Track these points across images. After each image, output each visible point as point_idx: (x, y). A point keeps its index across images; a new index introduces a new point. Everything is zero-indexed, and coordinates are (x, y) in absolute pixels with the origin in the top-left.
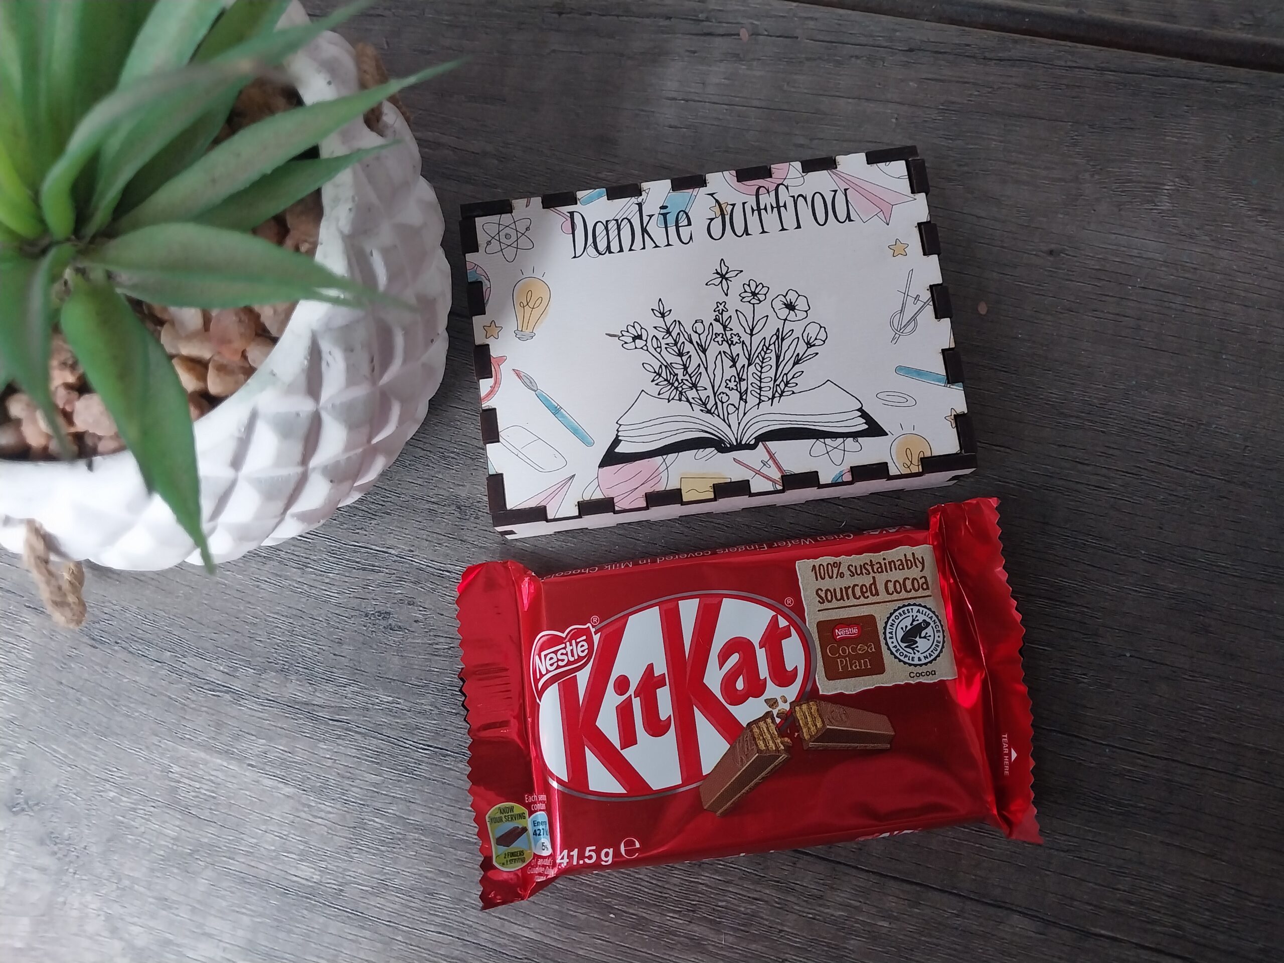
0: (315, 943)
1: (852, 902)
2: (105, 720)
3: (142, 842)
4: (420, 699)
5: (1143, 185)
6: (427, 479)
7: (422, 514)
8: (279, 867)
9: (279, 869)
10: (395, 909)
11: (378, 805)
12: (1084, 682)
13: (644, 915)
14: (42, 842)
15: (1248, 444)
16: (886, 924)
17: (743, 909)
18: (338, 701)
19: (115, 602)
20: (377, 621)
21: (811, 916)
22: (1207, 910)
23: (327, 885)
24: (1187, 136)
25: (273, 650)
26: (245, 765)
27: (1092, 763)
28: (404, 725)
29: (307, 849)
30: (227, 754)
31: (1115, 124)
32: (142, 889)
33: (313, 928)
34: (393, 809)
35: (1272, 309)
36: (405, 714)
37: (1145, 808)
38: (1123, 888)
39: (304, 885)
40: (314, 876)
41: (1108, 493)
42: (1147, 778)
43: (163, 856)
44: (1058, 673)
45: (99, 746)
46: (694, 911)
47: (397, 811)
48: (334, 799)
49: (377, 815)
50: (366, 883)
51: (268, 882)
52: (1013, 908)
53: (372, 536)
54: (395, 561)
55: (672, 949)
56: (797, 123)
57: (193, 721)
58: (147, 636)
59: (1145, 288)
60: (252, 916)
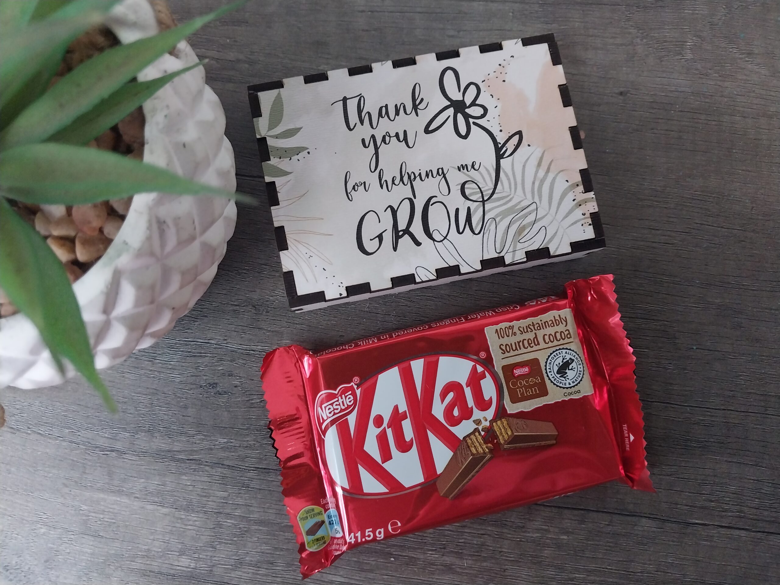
1: (543, 527)
2: (29, 481)
3: (69, 559)
4: (245, 438)
5: (674, 43)
7: (229, 314)
8: (166, 562)
10: (249, 577)
11: (228, 511)
12: (670, 369)
13: (413, 555)
15: (754, 205)
16: (565, 537)
17: (475, 542)
18: (190, 446)
20: (209, 390)
21: (518, 540)
22: (756, 498)
23: (201, 569)
24: (697, 9)
25: (141, 419)
26: (133, 498)
27: (679, 418)
28: (238, 456)
29: (184, 547)
30: (120, 492)
34: (238, 513)
35: (760, 117)
36: (237, 449)
37: (714, 442)
38: (706, 493)
40: (191, 564)
41: (673, 247)
42: (713, 423)
43: (85, 566)
44: (654, 365)
45: (29, 500)
46: (444, 548)
47: (241, 513)
48: (197, 512)
49: (229, 518)
50: (227, 563)
51: (160, 573)
52: (642, 515)
53: (197, 333)
54: (215, 348)
55: (433, 574)
56: (448, 21)
57: (92, 474)
58: (50, 421)
59: (681, 111)
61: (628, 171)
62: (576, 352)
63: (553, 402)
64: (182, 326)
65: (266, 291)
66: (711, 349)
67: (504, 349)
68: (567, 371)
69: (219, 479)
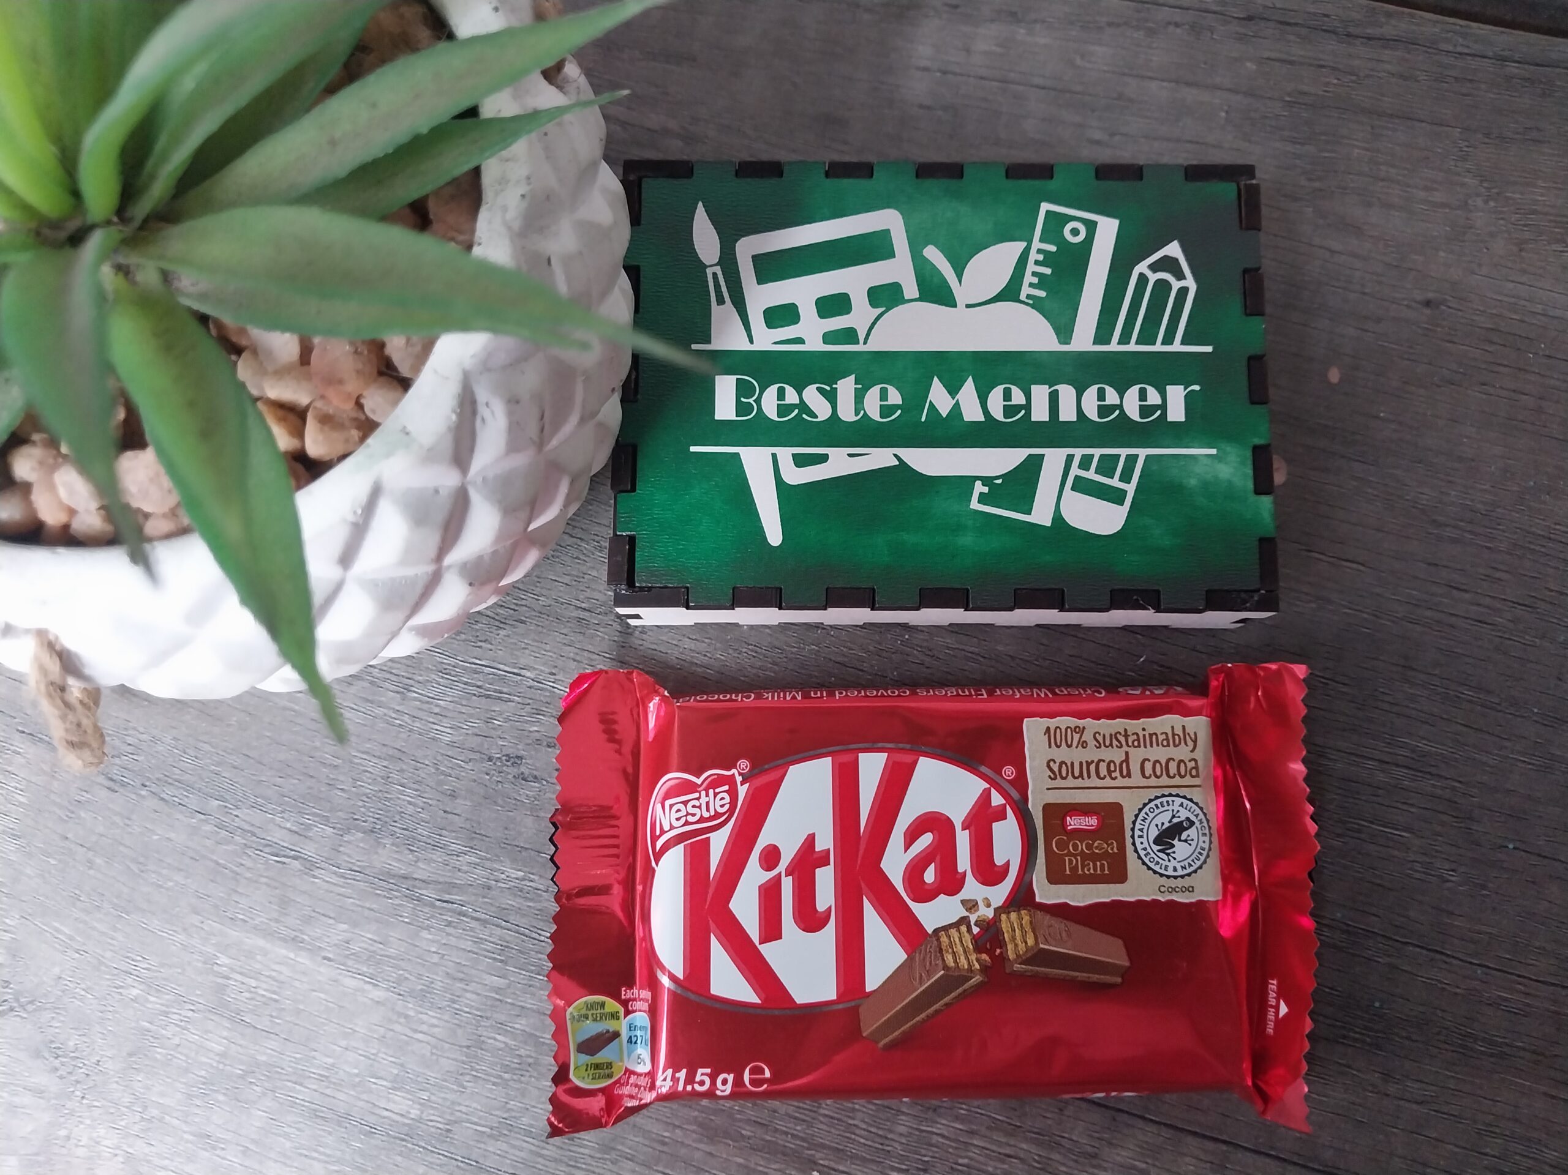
1: (1137, 1163)
2: (126, 890)
3: (176, 1057)
5: (1552, 218)
6: (577, 577)
7: (568, 624)
8: (364, 1097)
9: (363, 1100)
10: (522, 1158)
11: (502, 1018)
12: (1452, 881)
14: (37, 1054)
17: (990, 1169)
18: (449, 874)
19: (142, 730)
20: (504, 768)
23: (430, 1123)
25: (360, 803)
26: (320, 959)
27: (1458, 987)
28: (538, 910)
29: (402, 1073)
30: (295, 942)
31: (1518, 134)
32: (175, 1122)
34: (520, 1024)
36: (541, 896)
37: (1524, 1049)
38: (1493, 1153)
39: (397, 1122)
40: (412, 1111)
41: (1493, 630)
42: (1528, 1009)
43: (205, 1078)
44: (1418, 867)
45: (118, 926)
46: (925, 1171)
48: (440, 1008)
49: (501, 1031)
50: (483, 1122)
51: (348, 1118)
53: (500, 652)
54: (530, 687)
56: (1093, 111)
57: (248, 896)
58: (186, 777)
59: (1550, 357)
60: (326, 1162)
61: (1419, 463)
64: (474, 633)
66: (1544, 854)
69: (493, 950)
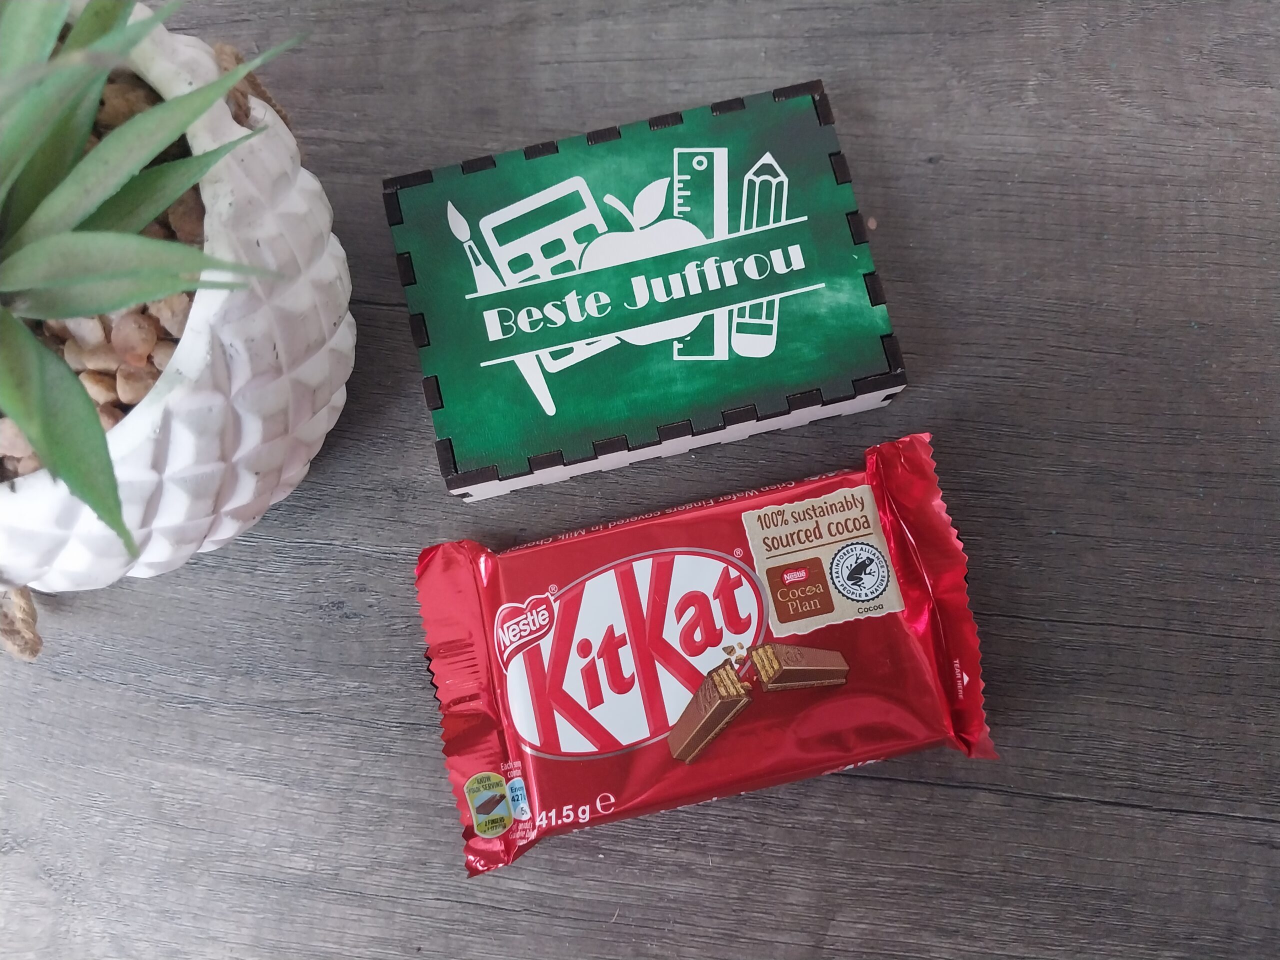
0: (319, 929)
1: (827, 806)
2: (79, 749)
3: (134, 860)
4: (385, 680)
5: (1009, 83)
6: (359, 467)
7: (360, 502)
8: (273, 862)
9: (273, 865)
11: (360, 787)
12: (1016, 565)
13: (632, 850)
14: (36, 877)
15: (1139, 316)
16: (862, 822)
17: (724, 830)
18: (305, 694)
19: (71, 634)
20: (332, 612)
21: (790, 825)
22: (1158, 758)
23: (322, 872)
24: (1043, 31)
25: (235, 655)
26: (225, 771)
28: (374, 707)
29: (297, 840)
30: (206, 762)
31: (974, 28)
32: (142, 906)
33: (314, 915)
34: (375, 790)
35: (1145, 185)
36: (373, 697)
37: (1088, 674)
38: (1077, 751)
39: (300, 876)
40: (309, 866)
41: (1016, 382)
42: (1085, 645)
43: (157, 870)
44: (991, 559)
45: (78, 775)
46: (678, 839)
47: (380, 790)
48: (316, 789)
49: (361, 797)
50: (359, 864)
51: (264, 878)
52: (979, 786)
53: (315, 531)
54: (340, 552)
55: (663, 878)
56: (670, 70)
57: (166, 736)
58: (109, 661)
59: (1022, 182)
60: (254, 913)
62: (876, 549)
63: (841, 622)
64: (294, 521)
65: (412, 468)
66: (1078, 533)
67: (771, 545)
68: (863, 576)
69: (345, 741)
